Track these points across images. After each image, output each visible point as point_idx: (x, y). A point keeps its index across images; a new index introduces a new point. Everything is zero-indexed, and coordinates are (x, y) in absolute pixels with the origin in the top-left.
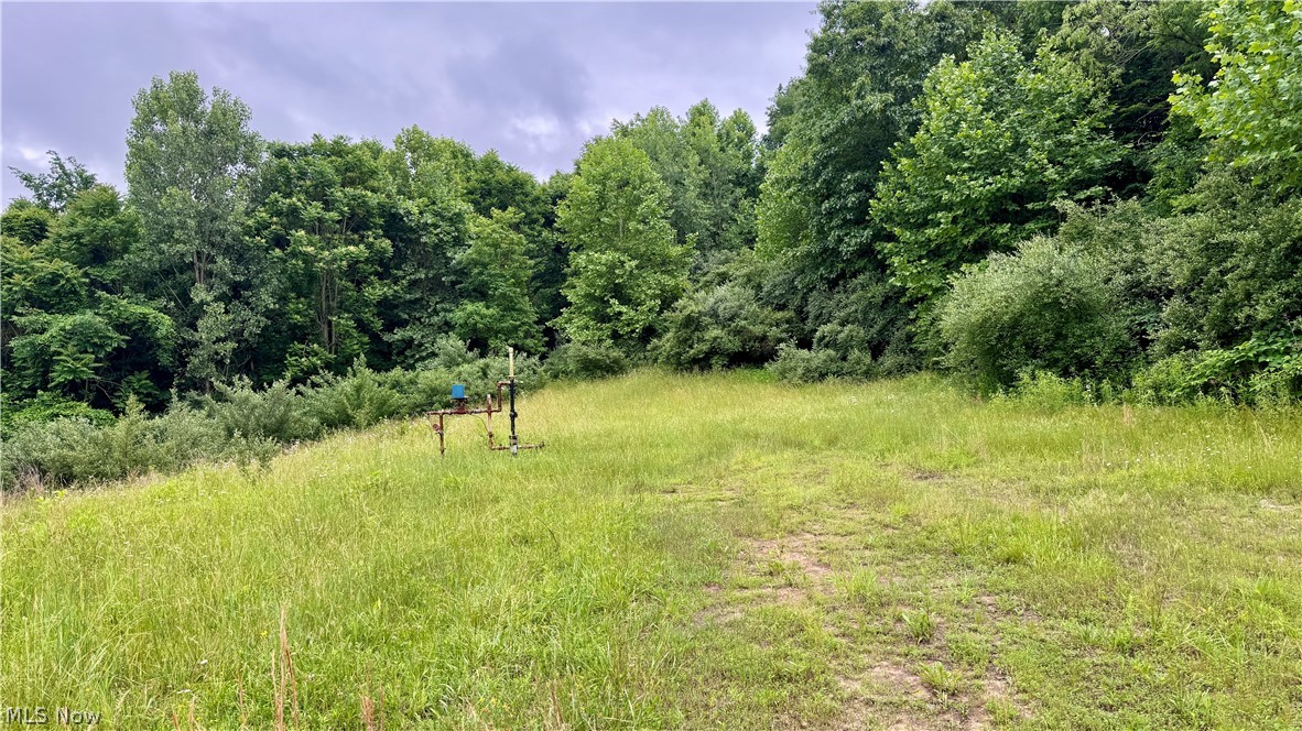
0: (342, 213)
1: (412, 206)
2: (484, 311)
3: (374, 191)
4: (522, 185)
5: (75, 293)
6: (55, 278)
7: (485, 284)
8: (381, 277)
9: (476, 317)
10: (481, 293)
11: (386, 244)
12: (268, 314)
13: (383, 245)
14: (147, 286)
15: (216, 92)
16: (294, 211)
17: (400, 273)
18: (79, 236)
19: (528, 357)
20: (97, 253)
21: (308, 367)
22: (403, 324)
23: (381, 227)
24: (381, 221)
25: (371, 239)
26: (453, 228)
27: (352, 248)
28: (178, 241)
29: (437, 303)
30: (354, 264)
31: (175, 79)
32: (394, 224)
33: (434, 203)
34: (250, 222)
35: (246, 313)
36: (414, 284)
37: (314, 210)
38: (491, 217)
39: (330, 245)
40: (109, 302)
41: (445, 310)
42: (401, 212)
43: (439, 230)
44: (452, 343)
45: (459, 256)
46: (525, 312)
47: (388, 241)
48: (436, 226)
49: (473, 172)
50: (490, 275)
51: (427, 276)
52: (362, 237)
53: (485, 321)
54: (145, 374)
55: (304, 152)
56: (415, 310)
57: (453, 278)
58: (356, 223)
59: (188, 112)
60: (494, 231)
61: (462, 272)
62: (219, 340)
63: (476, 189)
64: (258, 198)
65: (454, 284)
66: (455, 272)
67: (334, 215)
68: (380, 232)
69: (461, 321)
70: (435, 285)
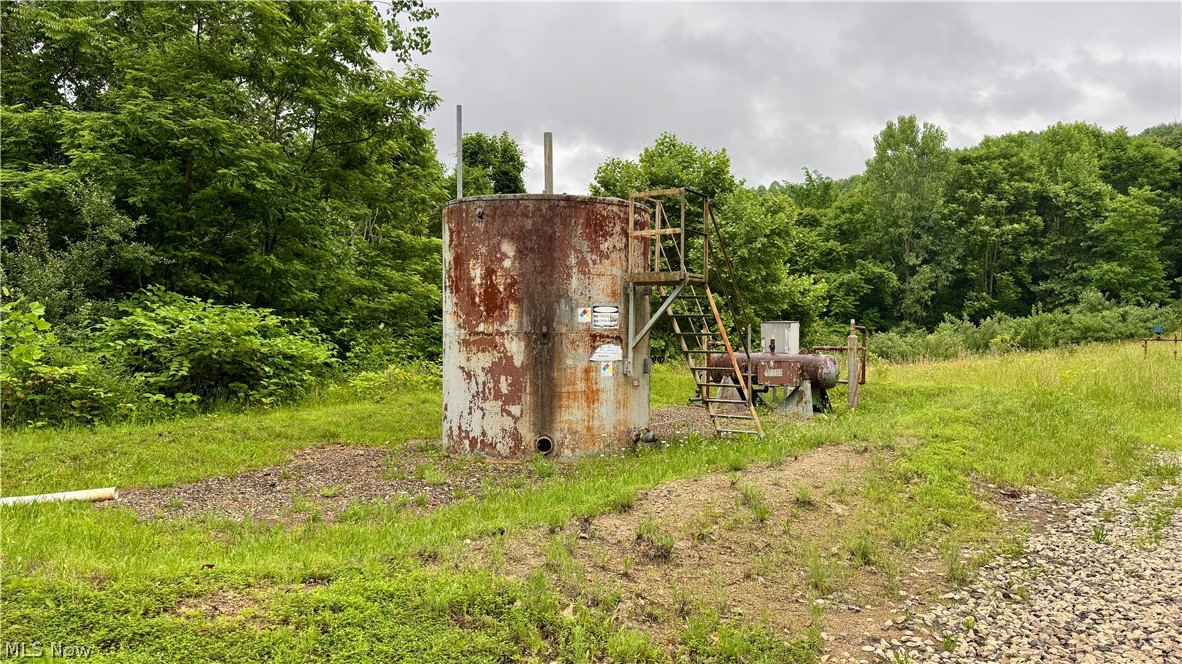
0: (1009, 201)
1: (1058, 189)
2: (1118, 269)
3: (1029, 180)
4: (1152, 158)
5: (840, 260)
6: (831, 251)
7: (1119, 248)
8: (1034, 243)
9: (1110, 274)
10: (1110, 255)
11: (1039, 220)
12: (954, 272)
13: (1037, 221)
14: (875, 252)
15: (925, 125)
16: (975, 201)
17: (1046, 240)
18: (841, 225)
19: (1160, 307)
20: (844, 235)
21: (980, 309)
22: (1045, 278)
23: (1036, 208)
24: (1034, 204)
25: (1027, 218)
26: (1093, 204)
27: (1016, 226)
28: (900, 227)
29: (1074, 262)
30: (1017, 235)
31: (901, 120)
32: (1044, 203)
33: (1076, 185)
34: (945, 211)
35: (939, 272)
36: (1057, 249)
37: (991, 200)
38: (1128, 195)
39: (998, 225)
40: (862, 265)
41: (1080, 268)
42: (1051, 195)
43: (1080, 207)
44: (1092, 295)
45: (1097, 226)
46: (1155, 270)
47: (1039, 218)
48: (1078, 204)
49: (1103, 150)
50: (1123, 241)
51: (1067, 242)
52: (1020, 216)
53: (1118, 277)
54: (876, 309)
55: (980, 159)
56: (1055, 268)
57: (1090, 243)
58: (1016, 209)
59: (912, 143)
60: (1131, 206)
61: (1098, 238)
62: (924, 289)
63: (1107, 166)
64: (951, 199)
65: (1089, 248)
66: (1091, 239)
67: (1004, 203)
68: (1034, 211)
69: (1098, 277)
70: (1073, 249)
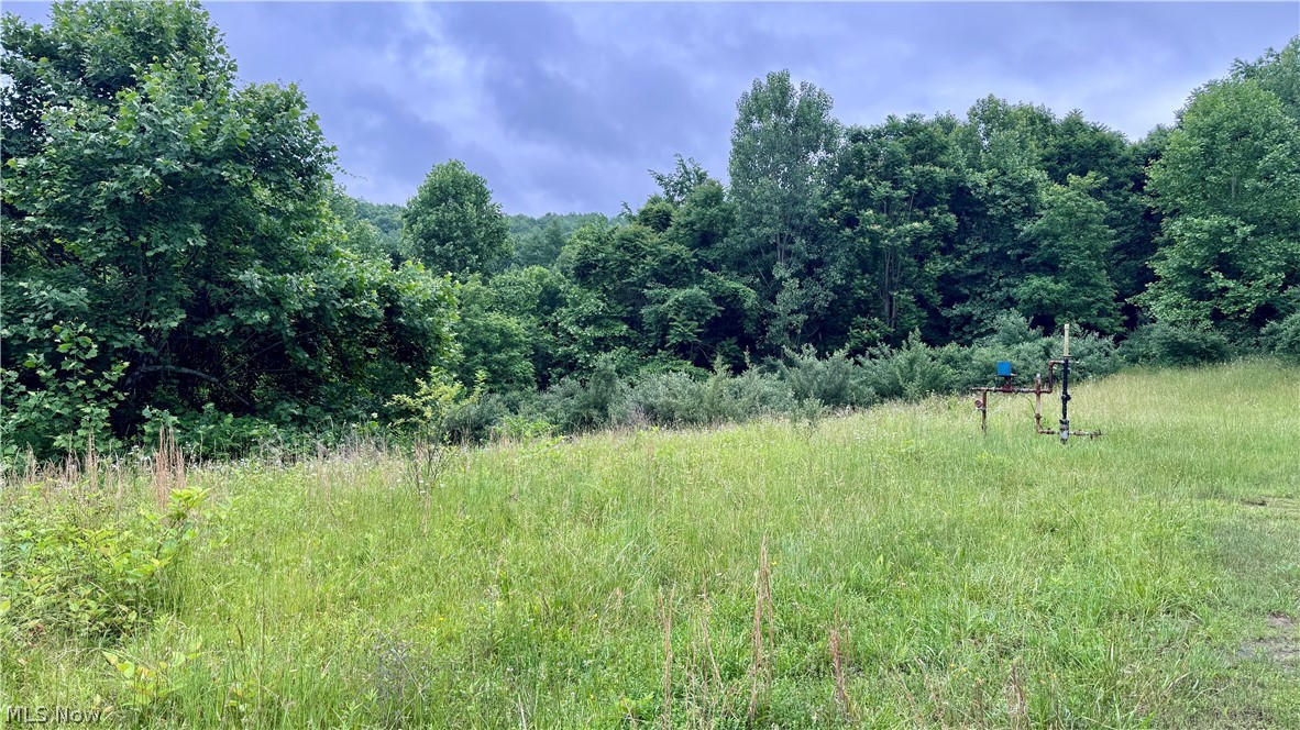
0: (909, 191)
1: (981, 179)
2: (1052, 286)
3: (943, 166)
4: (1108, 146)
5: (687, 271)
6: (675, 258)
7: (1055, 257)
8: (943, 252)
9: (1042, 292)
10: (1050, 267)
11: (952, 218)
12: (836, 289)
13: (948, 220)
14: (740, 265)
15: (803, 87)
16: (865, 191)
17: (964, 248)
18: (692, 223)
19: (1100, 337)
20: (705, 238)
21: (869, 340)
22: (962, 299)
23: (948, 202)
24: (947, 196)
25: (936, 215)
26: (1023, 198)
27: (916, 224)
28: (765, 225)
29: (1000, 278)
30: (918, 238)
31: (771, 78)
32: (961, 197)
33: (1004, 174)
34: (825, 205)
35: (817, 289)
36: (976, 259)
37: (884, 189)
38: (1067, 184)
39: (895, 222)
40: (711, 278)
41: (1009, 285)
42: (969, 185)
43: (1007, 202)
44: (1014, 320)
45: (1028, 228)
46: (1102, 287)
47: (953, 216)
48: (1004, 197)
49: (1051, 138)
50: (1061, 247)
51: (991, 249)
52: (928, 213)
53: (1052, 297)
54: (734, 340)
55: (878, 134)
56: (977, 285)
57: (1020, 251)
58: (923, 199)
59: (781, 110)
60: (1070, 199)
61: (1030, 244)
62: (793, 312)
63: (1053, 155)
64: (834, 181)
65: (1020, 257)
66: (1023, 245)
67: (901, 193)
68: (946, 207)
69: (1025, 297)
70: (1000, 259)
